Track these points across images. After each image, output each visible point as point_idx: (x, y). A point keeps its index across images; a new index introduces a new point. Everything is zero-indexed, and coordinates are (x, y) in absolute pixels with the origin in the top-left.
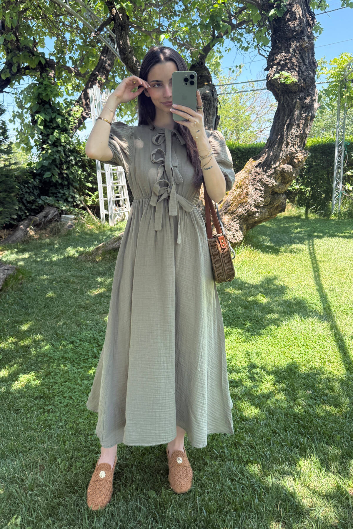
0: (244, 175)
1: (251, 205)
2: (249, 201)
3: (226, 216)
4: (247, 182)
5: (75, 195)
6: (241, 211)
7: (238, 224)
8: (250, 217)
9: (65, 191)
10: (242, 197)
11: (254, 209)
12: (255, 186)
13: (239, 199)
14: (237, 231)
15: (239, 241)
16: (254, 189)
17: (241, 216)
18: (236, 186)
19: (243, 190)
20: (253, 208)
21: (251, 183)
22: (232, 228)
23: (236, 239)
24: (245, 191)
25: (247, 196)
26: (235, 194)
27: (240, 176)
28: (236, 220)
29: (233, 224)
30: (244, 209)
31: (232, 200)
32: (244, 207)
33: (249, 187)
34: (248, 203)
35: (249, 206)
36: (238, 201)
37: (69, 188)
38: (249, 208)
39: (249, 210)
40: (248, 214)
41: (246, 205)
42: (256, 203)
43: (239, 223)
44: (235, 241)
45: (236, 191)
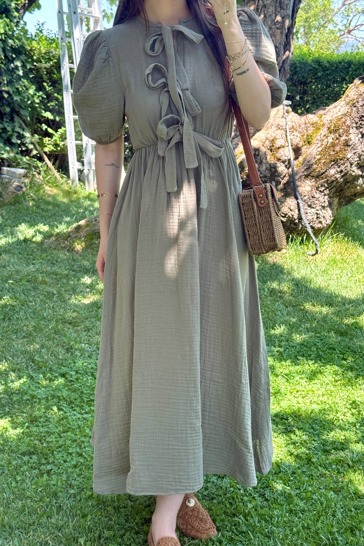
0: (342, 109)
1: (351, 164)
2: (349, 156)
3: (307, 181)
4: (348, 122)
5: (24, 133)
6: (333, 173)
7: (326, 197)
8: (348, 185)
9: (6, 125)
10: (337, 148)
11: (355, 171)
12: (361, 130)
13: (332, 153)
14: (324, 207)
15: (325, 226)
16: (360, 136)
17: (333, 182)
18: (329, 128)
19: (340, 136)
20: (354, 168)
21: (354, 125)
22: (316, 202)
23: (320, 222)
24: (343, 138)
25: (346, 148)
26: (325, 142)
27: (336, 110)
28: (323, 188)
29: (317, 195)
30: (339, 170)
31: (320, 154)
32: (339, 167)
33: (351, 131)
34: (348, 159)
35: (349, 165)
36: (330, 155)
37: (12, 120)
38: (349, 168)
39: (348, 172)
40: (344, 180)
41: (344, 164)
42: (360, 160)
43: (328, 195)
44: (320, 225)
45: (327, 137)
